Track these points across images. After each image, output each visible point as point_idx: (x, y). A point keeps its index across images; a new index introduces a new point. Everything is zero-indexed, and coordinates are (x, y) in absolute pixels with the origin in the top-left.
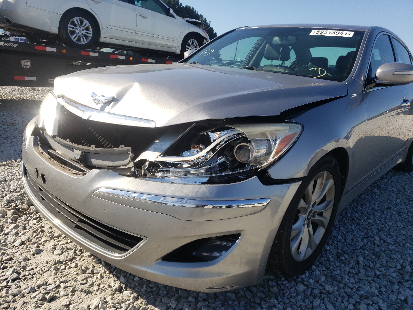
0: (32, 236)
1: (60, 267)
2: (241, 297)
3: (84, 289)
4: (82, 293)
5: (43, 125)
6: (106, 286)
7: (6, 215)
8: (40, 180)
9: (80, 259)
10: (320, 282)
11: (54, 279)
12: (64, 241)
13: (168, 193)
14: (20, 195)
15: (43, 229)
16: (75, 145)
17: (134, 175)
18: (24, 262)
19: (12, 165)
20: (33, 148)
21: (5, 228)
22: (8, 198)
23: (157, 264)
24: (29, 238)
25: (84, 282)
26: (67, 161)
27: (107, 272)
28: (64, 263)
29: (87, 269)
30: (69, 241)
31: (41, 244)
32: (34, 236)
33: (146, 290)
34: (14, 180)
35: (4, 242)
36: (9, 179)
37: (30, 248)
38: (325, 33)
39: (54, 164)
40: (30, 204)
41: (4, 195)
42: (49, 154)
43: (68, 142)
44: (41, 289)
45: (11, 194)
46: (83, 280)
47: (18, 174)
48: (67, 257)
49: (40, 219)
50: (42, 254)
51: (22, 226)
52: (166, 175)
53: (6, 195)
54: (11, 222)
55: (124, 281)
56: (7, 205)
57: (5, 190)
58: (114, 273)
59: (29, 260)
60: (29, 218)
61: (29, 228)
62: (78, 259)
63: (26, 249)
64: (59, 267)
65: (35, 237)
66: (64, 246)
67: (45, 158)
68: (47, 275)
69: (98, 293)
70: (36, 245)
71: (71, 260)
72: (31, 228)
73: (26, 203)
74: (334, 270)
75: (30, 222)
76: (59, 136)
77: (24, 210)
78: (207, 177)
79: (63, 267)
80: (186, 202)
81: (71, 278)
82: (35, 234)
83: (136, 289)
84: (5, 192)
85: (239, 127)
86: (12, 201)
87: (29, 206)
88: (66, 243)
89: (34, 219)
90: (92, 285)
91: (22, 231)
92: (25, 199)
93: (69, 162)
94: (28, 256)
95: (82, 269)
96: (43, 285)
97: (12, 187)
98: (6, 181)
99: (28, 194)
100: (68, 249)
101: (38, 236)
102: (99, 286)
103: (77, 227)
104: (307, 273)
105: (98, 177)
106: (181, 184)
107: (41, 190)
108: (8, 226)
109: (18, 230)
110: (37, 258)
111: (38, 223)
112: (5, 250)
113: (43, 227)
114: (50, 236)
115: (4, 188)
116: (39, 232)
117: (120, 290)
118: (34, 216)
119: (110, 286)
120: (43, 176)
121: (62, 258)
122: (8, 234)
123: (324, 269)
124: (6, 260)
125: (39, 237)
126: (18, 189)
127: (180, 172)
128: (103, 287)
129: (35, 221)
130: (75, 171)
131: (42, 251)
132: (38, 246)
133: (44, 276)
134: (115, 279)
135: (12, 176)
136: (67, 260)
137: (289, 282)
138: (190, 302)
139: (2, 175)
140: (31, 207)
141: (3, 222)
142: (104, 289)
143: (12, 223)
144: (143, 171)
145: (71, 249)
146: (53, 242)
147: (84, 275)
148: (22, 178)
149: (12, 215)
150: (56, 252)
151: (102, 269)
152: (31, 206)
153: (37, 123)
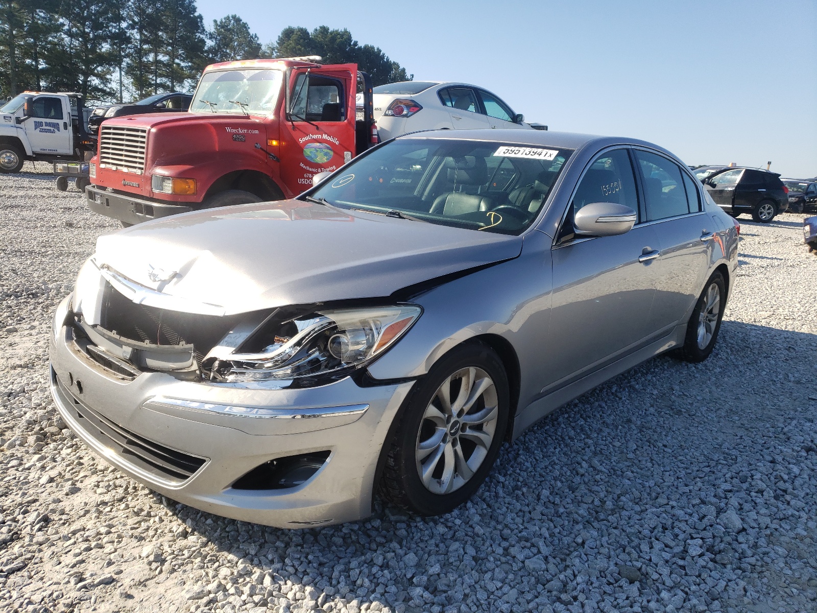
0: (65, 471)
1: (104, 509)
2: (353, 542)
3: (135, 535)
4: (133, 539)
5: (80, 308)
6: (166, 531)
7: (27, 442)
8: (75, 389)
9: (133, 499)
10: (470, 523)
11: (95, 523)
12: (111, 476)
13: (235, 402)
14: (47, 412)
15: (81, 461)
16: (123, 339)
17: (200, 379)
18: (54, 505)
19: (33, 365)
20: (66, 344)
21: (25, 461)
22: (28, 418)
23: (224, 492)
24: (60, 474)
25: (135, 526)
26: (112, 362)
27: (171, 514)
28: (109, 504)
29: (142, 510)
30: (118, 476)
31: (77, 481)
32: (67, 470)
33: (220, 535)
34: (37, 391)
35: (25, 479)
36: (29, 389)
37: (62, 486)
38: (517, 152)
39: (94, 366)
40: (63, 426)
41: (22, 413)
42: (89, 352)
43: (114, 334)
44: (78, 535)
45: (33, 412)
46: (136, 524)
47: (43, 382)
48: (114, 496)
49: (77, 447)
50: (79, 494)
51: (50, 457)
52: (240, 377)
53: (25, 413)
54: (33, 452)
55: (192, 525)
56: (27, 429)
57: (24, 405)
58: (179, 516)
59: (61, 501)
60: (60, 446)
61: (60, 460)
62: (130, 498)
63: (57, 487)
64: (101, 509)
65: (69, 472)
66: (111, 483)
67: (81, 357)
68: (86, 520)
69: (154, 539)
70: (70, 482)
71: (120, 500)
72: (63, 459)
73: (55, 424)
74: (498, 508)
75: (62, 452)
76: (102, 325)
77: (53, 434)
78: (290, 379)
79: (108, 509)
80: (257, 412)
81: (118, 522)
82: (69, 468)
83: (207, 533)
84: (24, 409)
85: (330, 313)
86: (35, 422)
87: (61, 429)
88: (113, 479)
89: (68, 448)
90: (147, 529)
91: (50, 464)
92: (55, 419)
93: (114, 363)
94: (60, 497)
95: (134, 511)
96: (79, 530)
97: (35, 401)
98: (24, 391)
99: (58, 411)
100: (116, 487)
101: (74, 470)
102: (157, 531)
103: (126, 451)
104: (456, 512)
105: (150, 382)
106: (258, 390)
107: (77, 403)
108: (30, 458)
109: (44, 464)
110: (71, 499)
111: (74, 453)
112: (26, 490)
113: (81, 458)
114: (91, 469)
115: (22, 403)
116: (75, 465)
117: (185, 535)
118: (67, 443)
119: (171, 531)
120: (79, 384)
121: (107, 498)
122: (30, 469)
123: (485, 506)
124: (28, 502)
125: (76, 472)
126: (44, 404)
127: (258, 374)
128: (162, 532)
129: (70, 450)
130: (121, 376)
131: (79, 489)
132: (73, 484)
133: (82, 521)
134: (180, 522)
135: (33, 383)
136: (114, 501)
137: (426, 522)
138: (277, 548)
139: (18, 383)
140: (64, 431)
141: (22, 452)
142: (163, 534)
143: (35, 453)
144: (212, 374)
145: (120, 486)
146: (95, 478)
147: (136, 518)
148: (49, 387)
149: (36, 442)
150: (99, 491)
151: (163, 510)
152: (64, 428)
153: (71, 306)
